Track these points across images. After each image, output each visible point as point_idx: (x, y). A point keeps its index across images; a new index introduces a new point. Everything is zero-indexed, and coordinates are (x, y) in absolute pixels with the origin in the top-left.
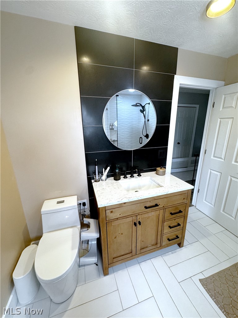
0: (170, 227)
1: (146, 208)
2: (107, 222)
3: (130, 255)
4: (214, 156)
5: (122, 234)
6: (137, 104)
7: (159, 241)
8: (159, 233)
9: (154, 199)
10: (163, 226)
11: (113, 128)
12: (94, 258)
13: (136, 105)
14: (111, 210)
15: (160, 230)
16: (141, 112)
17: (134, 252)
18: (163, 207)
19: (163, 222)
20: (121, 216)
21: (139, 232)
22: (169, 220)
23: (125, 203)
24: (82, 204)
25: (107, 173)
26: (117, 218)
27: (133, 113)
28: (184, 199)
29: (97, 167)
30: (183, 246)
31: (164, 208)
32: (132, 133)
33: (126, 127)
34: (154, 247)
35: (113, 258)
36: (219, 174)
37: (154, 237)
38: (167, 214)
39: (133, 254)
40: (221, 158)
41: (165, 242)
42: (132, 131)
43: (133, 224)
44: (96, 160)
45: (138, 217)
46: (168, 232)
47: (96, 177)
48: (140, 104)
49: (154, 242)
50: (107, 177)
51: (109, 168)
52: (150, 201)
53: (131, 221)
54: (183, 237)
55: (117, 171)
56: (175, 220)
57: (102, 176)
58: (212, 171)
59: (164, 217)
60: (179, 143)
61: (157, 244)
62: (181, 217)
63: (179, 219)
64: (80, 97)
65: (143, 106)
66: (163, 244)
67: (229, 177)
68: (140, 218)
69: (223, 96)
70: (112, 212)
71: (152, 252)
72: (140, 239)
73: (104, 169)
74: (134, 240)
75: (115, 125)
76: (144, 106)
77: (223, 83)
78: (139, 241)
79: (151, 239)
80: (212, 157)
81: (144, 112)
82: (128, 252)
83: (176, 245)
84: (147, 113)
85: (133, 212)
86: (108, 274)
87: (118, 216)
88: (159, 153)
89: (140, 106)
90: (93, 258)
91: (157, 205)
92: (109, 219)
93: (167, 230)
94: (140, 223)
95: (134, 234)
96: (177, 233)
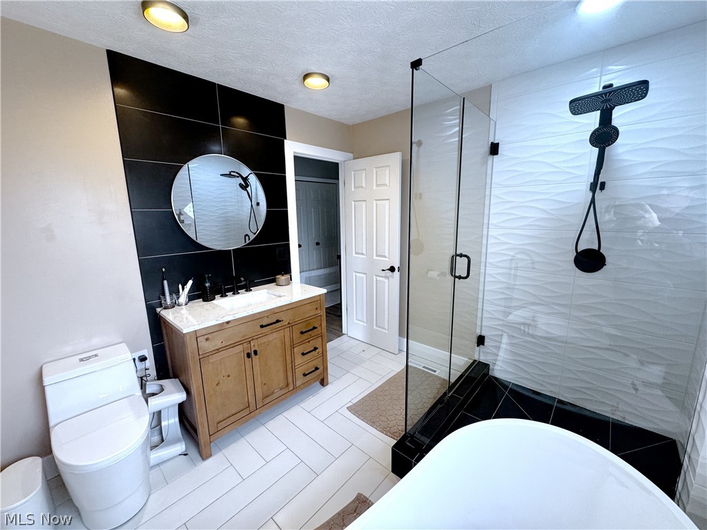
0: (303, 354)
1: (262, 326)
2: (201, 357)
3: (247, 412)
4: (356, 253)
5: (229, 376)
6: (232, 173)
7: (290, 380)
8: (289, 367)
9: (273, 312)
10: (292, 354)
11: (182, 219)
12: (179, 444)
13: (230, 175)
14: (206, 337)
15: (289, 361)
16: (242, 189)
17: (252, 407)
18: (289, 323)
19: (293, 347)
20: (224, 344)
21: (257, 369)
22: (301, 343)
23: (228, 322)
24: (137, 359)
25: (189, 293)
26: (218, 349)
27: (224, 190)
28: (316, 309)
29: (165, 282)
30: (327, 384)
31: (290, 325)
32: (228, 228)
33: (212, 218)
34: (284, 391)
35: (218, 423)
36: (364, 276)
37: (281, 375)
38: (296, 334)
39: (252, 410)
40: (363, 254)
41: (300, 381)
42: (227, 225)
43: (246, 355)
44: (164, 270)
45: (252, 344)
46: (302, 363)
47: (165, 301)
48: (237, 173)
49: (282, 384)
50: (189, 301)
51: (190, 282)
52: (267, 317)
53: (241, 352)
54: (325, 369)
55: (207, 285)
56: (309, 342)
57: (178, 298)
58: (357, 274)
59: (292, 340)
60: (318, 244)
61: (288, 385)
62: (317, 337)
63: (314, 341)
64: (124, 160)
65: (244, 176)
66: (298, 384)
67: (375, 277)
68: (255, 345)
69: (353, 173)
70: (207, 339)
71: (282, 400)
72: (259, 380)
73: (180, 286)
74: (250, 383)
75: (185, 213)
76: (247, 177)
77: (351, 155)
78: (258, 384)
79: (278, 378)
80: (354, 255)
81: (249, 189)
82: (242, 407)
83: (318, 383)
84: (254, 191)
85: (244, 336)
86: (211, 456)
87: (220, 345)
88: (277, 252)
89: (238, 177)
90: (177, 445)
91: (278, 321)
92: (205, 350)
93: (299, 360)
94: (256, 353)
95: (249, 373)
96: (316, 363)
